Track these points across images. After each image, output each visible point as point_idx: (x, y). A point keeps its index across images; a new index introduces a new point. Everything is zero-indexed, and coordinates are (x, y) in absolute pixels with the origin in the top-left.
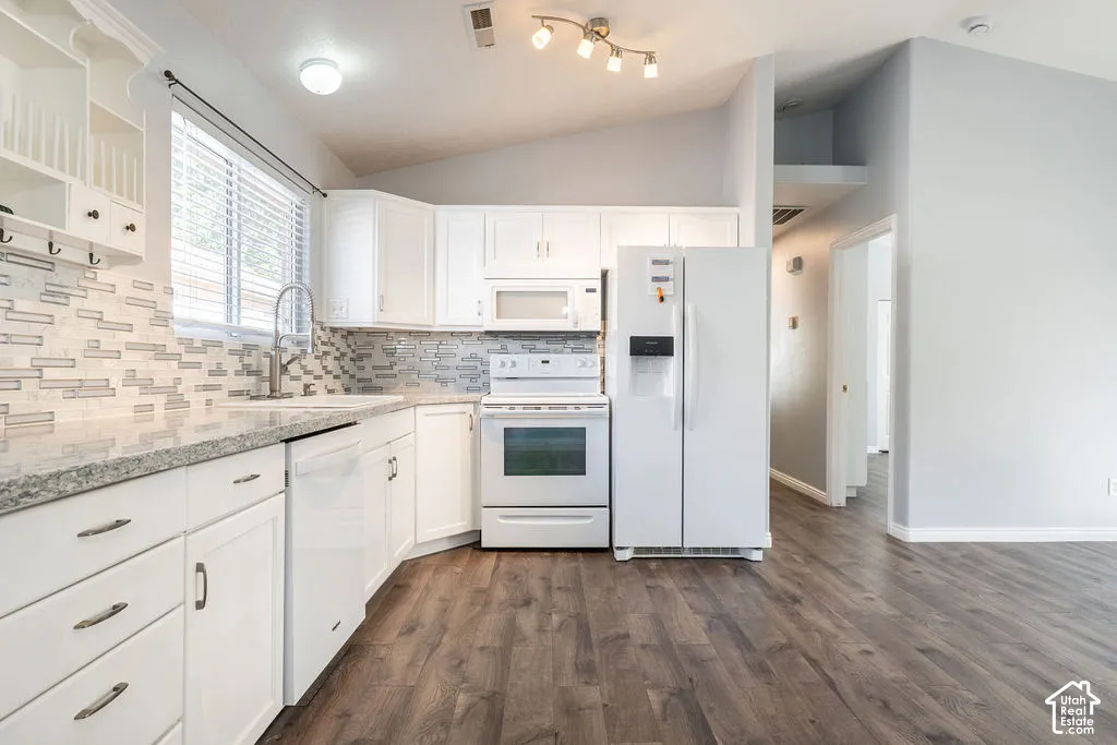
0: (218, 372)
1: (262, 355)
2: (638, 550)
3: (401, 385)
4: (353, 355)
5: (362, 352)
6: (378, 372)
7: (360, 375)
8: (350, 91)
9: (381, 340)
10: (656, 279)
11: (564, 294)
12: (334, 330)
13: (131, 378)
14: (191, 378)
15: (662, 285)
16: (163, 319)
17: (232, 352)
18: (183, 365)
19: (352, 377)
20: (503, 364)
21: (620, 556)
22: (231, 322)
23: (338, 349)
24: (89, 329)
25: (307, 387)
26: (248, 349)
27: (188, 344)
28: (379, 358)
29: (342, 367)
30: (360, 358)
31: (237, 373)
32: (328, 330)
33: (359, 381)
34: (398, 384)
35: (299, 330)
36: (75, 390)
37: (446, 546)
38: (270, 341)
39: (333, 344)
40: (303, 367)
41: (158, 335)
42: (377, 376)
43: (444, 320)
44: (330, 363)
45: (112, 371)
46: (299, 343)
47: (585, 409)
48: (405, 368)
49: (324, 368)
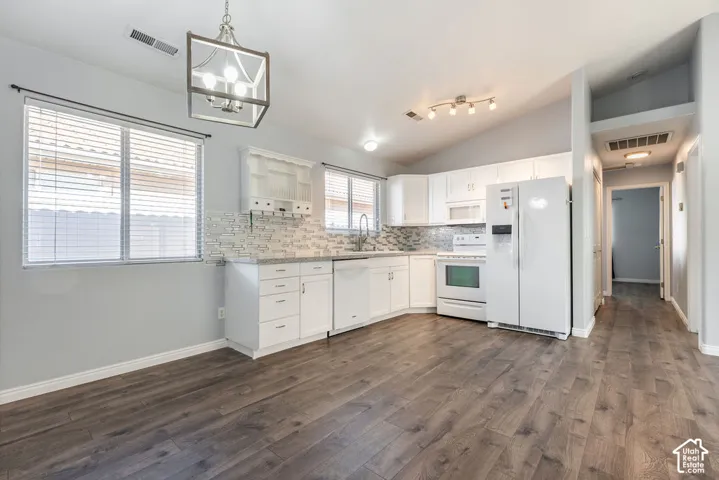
0: (341, 242)
1: (356, 237)
2: (500, 324)
3: (423, 247)
4: (404, 236)
5: (408, 235)
6: (414, 243)
7: (407, 244)
8: (381, 148)
10: (503, 199)
11: (478, 206)
13: (314, 244)
14: (331, 245)
15: (506, 201)
16: (324, 229)
17: (346, 237)
18: (329, 241)
19: (403, 245)
20: (458, 239)
21: (489, 325)
23: (396, 234)
24: (303, 233)
26: (353, 236)
27: (331, 235)
28: (414, 237)
29: (398, 241)
30: (408, 237)
31: (348, 243)
32: (390, 228)
33: (408, 246)
34: (421, 247)
36: (300, 247)
37: (425, 311)
38: (359, 233)
39: (393, 233)
41: (321, 233)
43: (431, 222)
44: (391, 240)
45: (309, 243)
47: (478, 259)
48: (424, 241)
49: (388, 241)
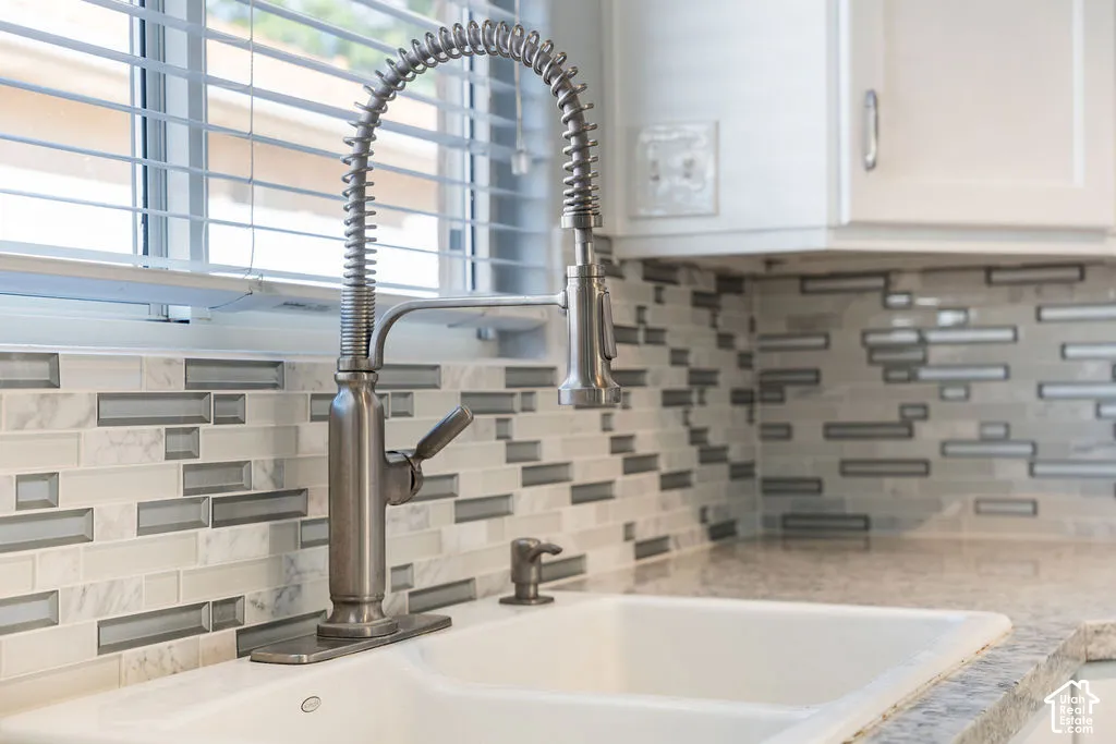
1: (303, 407)
3: (952, 508)
4: (744, 379)
5: (776, 361)
6: (853, 449)
7: (776, 462)
9: (864, 310)
12: (660, 272)
17: (114, 410)
19: (741, 472)
22: (164, 251)
23: (678, 357)
25: (526, 556)
28: (852, 389)
29: (697, 436)
30: (772, 387)
31: (153, 519)
32: (634, 276)
33: (773, 486)
34: (938, 506)
35: (506, 280)
39: (655, 336)
40: (519, 452)
42: (846, 468)
44: (643, 418)
46: (507, 339)
48: (969, 429)
49: (620, 444)
